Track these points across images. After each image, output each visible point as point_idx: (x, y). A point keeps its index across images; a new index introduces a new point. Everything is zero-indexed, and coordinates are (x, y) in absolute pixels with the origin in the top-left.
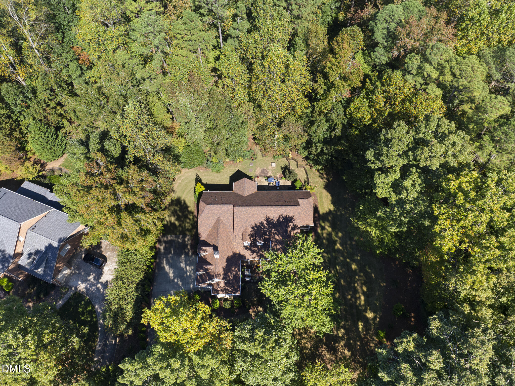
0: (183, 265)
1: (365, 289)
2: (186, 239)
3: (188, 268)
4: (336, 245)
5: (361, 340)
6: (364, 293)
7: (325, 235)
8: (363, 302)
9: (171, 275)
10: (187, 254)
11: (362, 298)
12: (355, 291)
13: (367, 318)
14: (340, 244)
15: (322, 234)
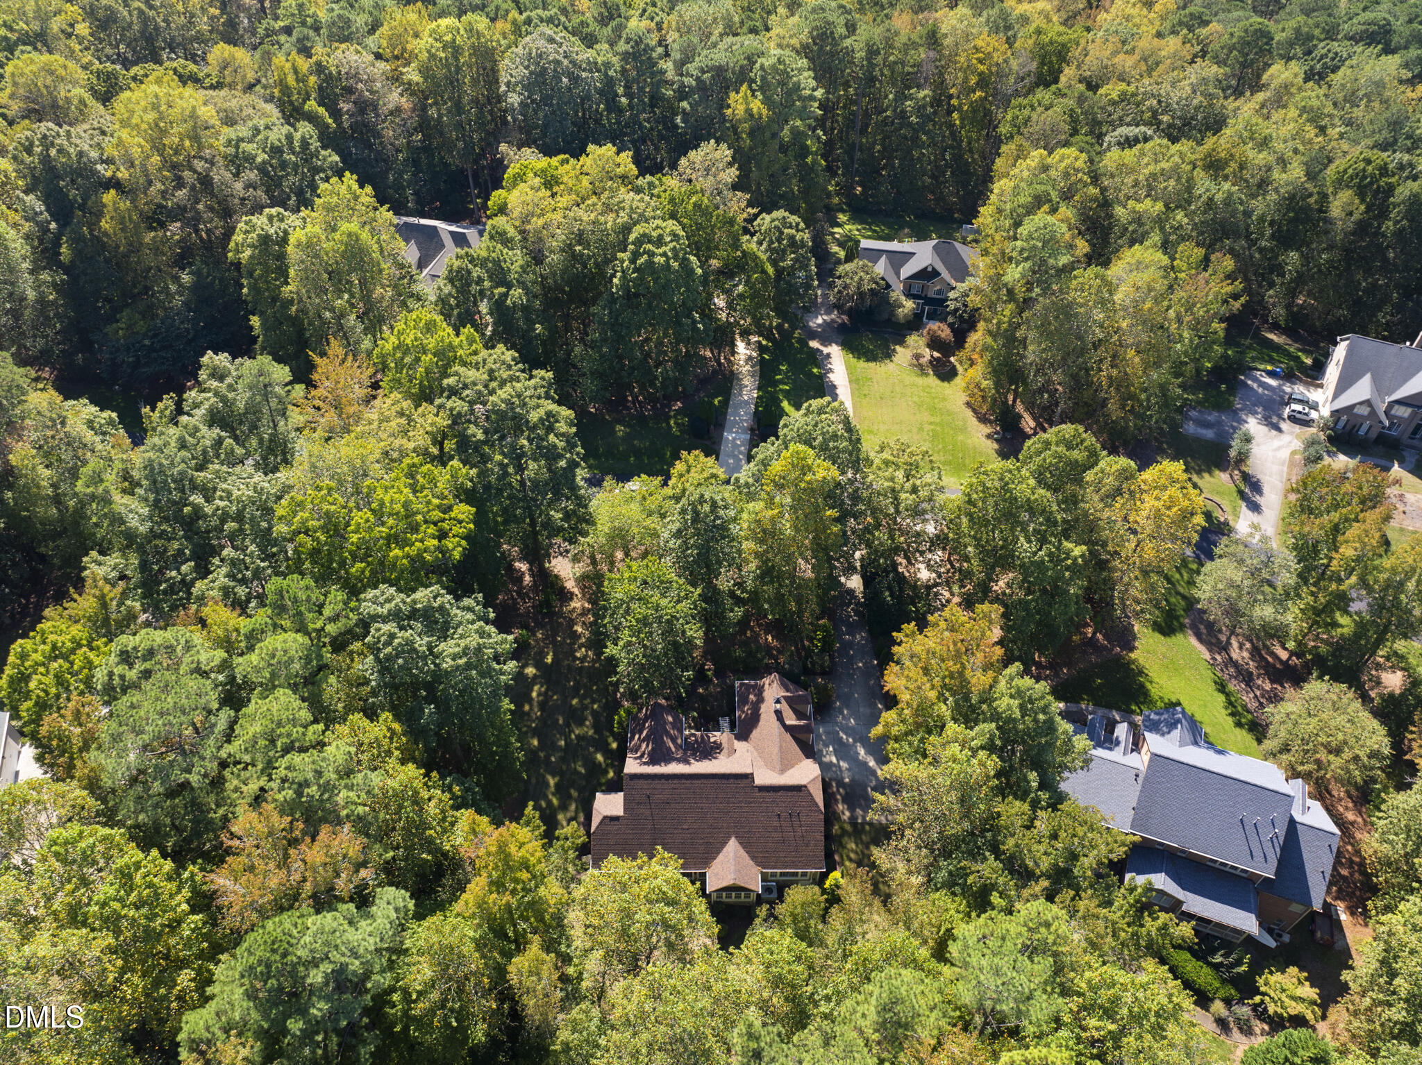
0: (844, 765)
1: (527, 708)
2: (847, 814)
3: (834, 760)
4: (557, 785)
5: (554, 642)
6: (530, 700)
7: (573, 807)
8: (536, 688)
9: (862, 752)
10: (840, 783)
11: (534, 694)
12: (542, 706)
13: (536, 666)
14: (548, 785)
15: (576, 812)
